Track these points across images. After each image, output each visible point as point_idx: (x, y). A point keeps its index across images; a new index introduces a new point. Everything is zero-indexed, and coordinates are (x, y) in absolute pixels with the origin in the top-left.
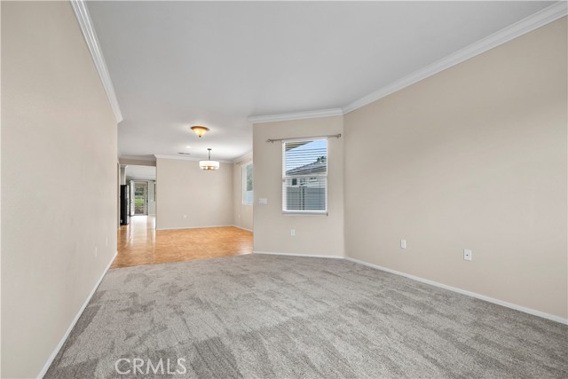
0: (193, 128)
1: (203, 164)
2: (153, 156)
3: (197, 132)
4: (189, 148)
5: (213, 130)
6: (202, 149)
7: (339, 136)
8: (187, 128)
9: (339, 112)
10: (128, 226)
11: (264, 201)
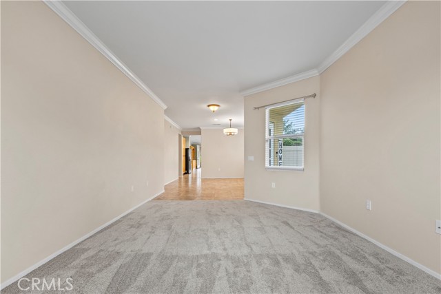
0: (209, 106)
1: (226, 131)
2: (199, 128)
3: (212, 108)
4: (216, 120)
5: (223, 106)
6: (225, 120)
7: (314, 95)
8: (205, 106)
9: (315, 73)
10: (190, 175)
11: (251, 158)
